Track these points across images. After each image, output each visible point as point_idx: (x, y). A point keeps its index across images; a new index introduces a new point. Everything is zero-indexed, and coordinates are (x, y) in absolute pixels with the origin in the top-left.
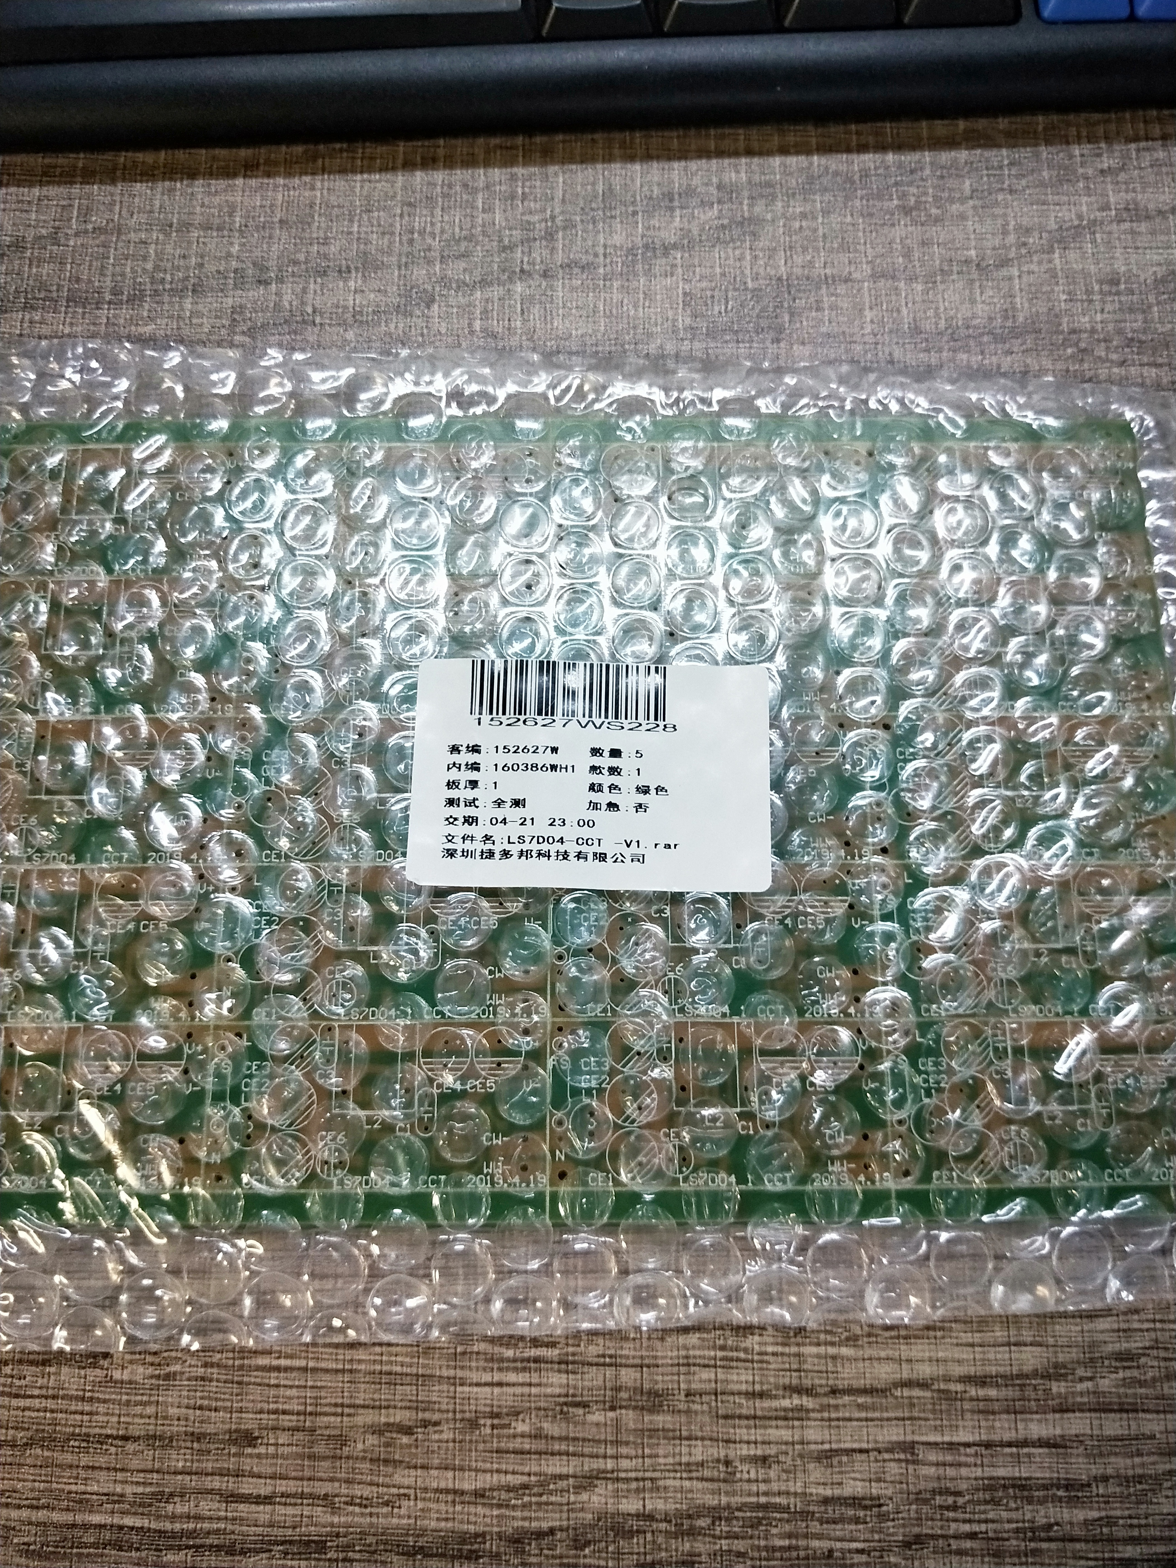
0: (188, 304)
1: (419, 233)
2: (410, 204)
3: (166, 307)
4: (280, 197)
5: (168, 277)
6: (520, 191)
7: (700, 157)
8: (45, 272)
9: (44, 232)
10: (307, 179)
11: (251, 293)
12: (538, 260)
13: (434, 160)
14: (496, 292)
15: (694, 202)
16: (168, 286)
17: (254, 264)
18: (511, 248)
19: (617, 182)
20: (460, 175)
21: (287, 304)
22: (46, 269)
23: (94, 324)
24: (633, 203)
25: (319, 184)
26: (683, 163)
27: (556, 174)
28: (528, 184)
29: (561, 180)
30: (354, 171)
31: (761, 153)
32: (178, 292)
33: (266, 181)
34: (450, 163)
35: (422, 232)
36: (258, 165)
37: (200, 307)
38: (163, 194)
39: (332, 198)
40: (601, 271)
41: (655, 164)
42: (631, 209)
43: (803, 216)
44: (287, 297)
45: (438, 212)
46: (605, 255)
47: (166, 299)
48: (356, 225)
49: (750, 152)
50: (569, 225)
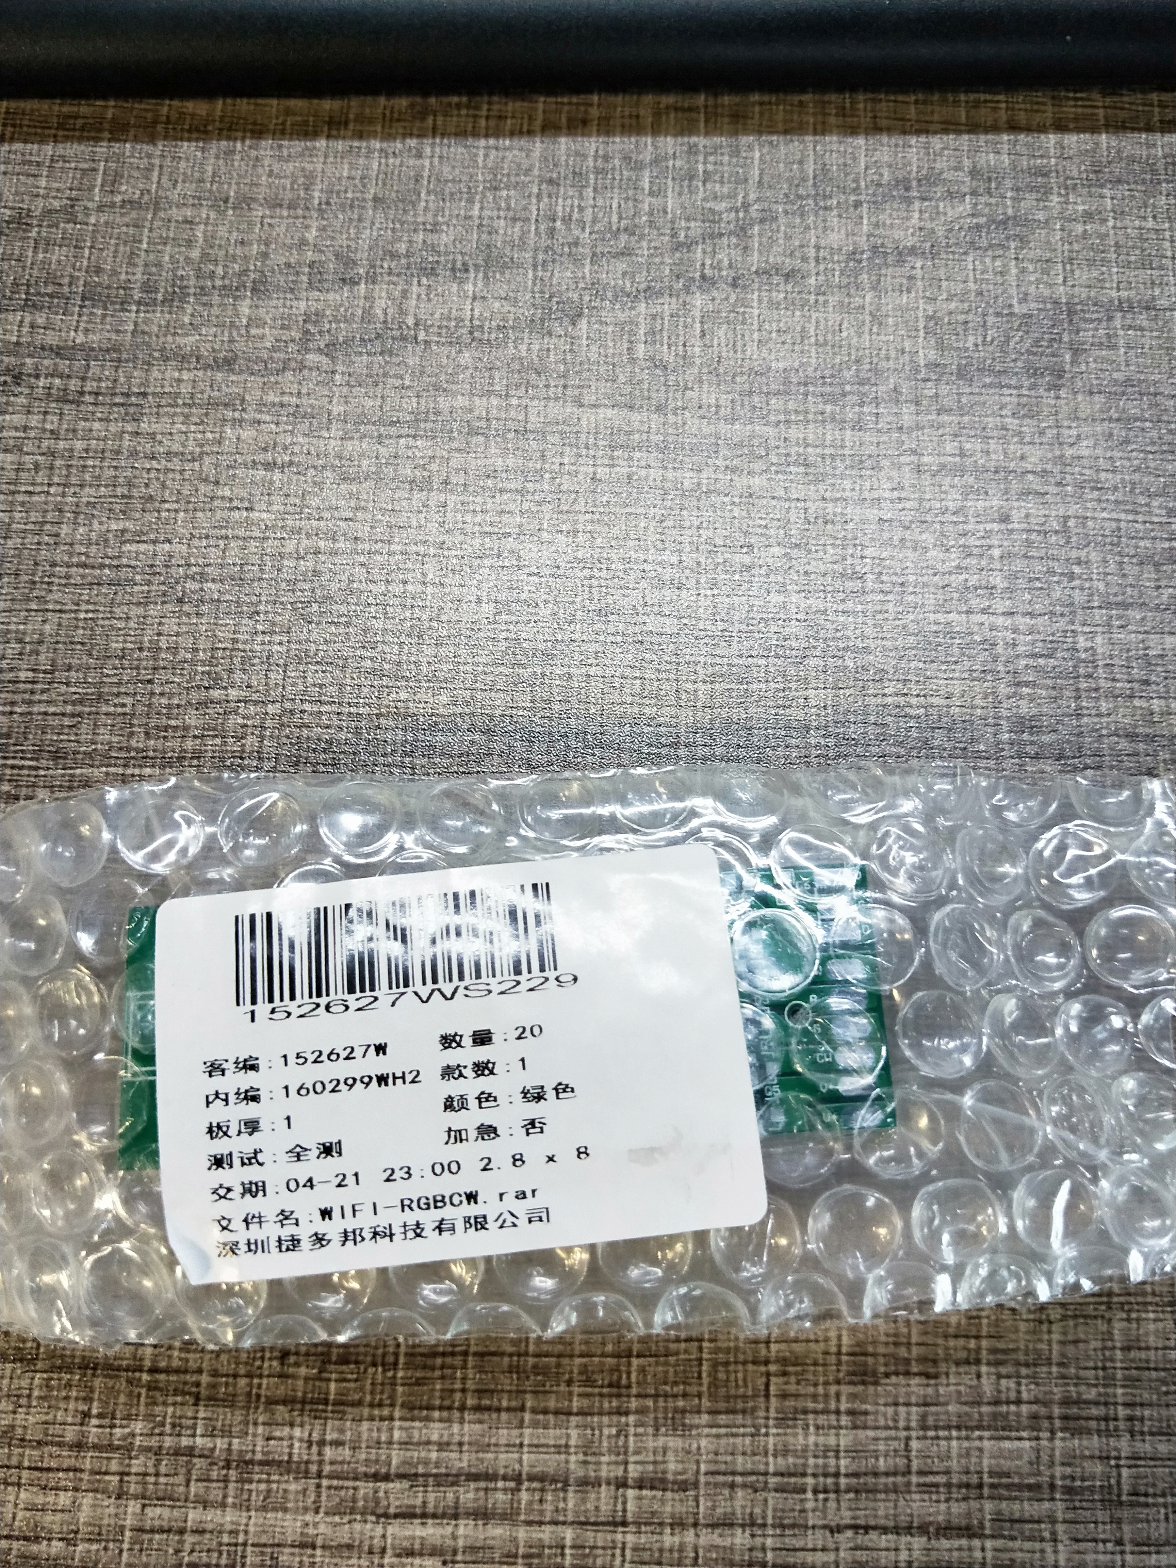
0: (245, 308)
1: (563, 220)
2: (551, 182)
3: (215, 311)
4: (375, 166)
5: (220, 271)
6: (701, 167)
7: (946, 131)
8: (54, 258)
9: (56, 204)
10: (412, 142)
11: (331, 296)
12: (726, 262)
13: (585, 122)
14: (667, 306)
15: (939, 191)
16: (218, 283)
17: (337, 256)
18: (689, 245)
19: (833, 161)
20: (619, 144)
21: (379, 312)
22: (57, 255)
23: (118, 332)
24: (856, 190)
25: (428, 150)
26: (923, 139)
27: (750, 148)
28: (711, 159)
29: (757, 155)
30: (475, 134)
31: (1028, 130)
32: (233, 291)
33: (356, 144)
34: (606, 127)
35: (567, 220)
36: (346, 123)
37: (262, 312)
38: (217, 157)
39: (446, 169)
40: (812, 281)
41: (885, 139)
42: (853, 198)
43: (1088, 216)
44: (380, 304)
45: (589, 192)
46: (817, 261)
47: (216, 299)
48: (477, 206)
49: (1013, 127)
50: (767, 218)
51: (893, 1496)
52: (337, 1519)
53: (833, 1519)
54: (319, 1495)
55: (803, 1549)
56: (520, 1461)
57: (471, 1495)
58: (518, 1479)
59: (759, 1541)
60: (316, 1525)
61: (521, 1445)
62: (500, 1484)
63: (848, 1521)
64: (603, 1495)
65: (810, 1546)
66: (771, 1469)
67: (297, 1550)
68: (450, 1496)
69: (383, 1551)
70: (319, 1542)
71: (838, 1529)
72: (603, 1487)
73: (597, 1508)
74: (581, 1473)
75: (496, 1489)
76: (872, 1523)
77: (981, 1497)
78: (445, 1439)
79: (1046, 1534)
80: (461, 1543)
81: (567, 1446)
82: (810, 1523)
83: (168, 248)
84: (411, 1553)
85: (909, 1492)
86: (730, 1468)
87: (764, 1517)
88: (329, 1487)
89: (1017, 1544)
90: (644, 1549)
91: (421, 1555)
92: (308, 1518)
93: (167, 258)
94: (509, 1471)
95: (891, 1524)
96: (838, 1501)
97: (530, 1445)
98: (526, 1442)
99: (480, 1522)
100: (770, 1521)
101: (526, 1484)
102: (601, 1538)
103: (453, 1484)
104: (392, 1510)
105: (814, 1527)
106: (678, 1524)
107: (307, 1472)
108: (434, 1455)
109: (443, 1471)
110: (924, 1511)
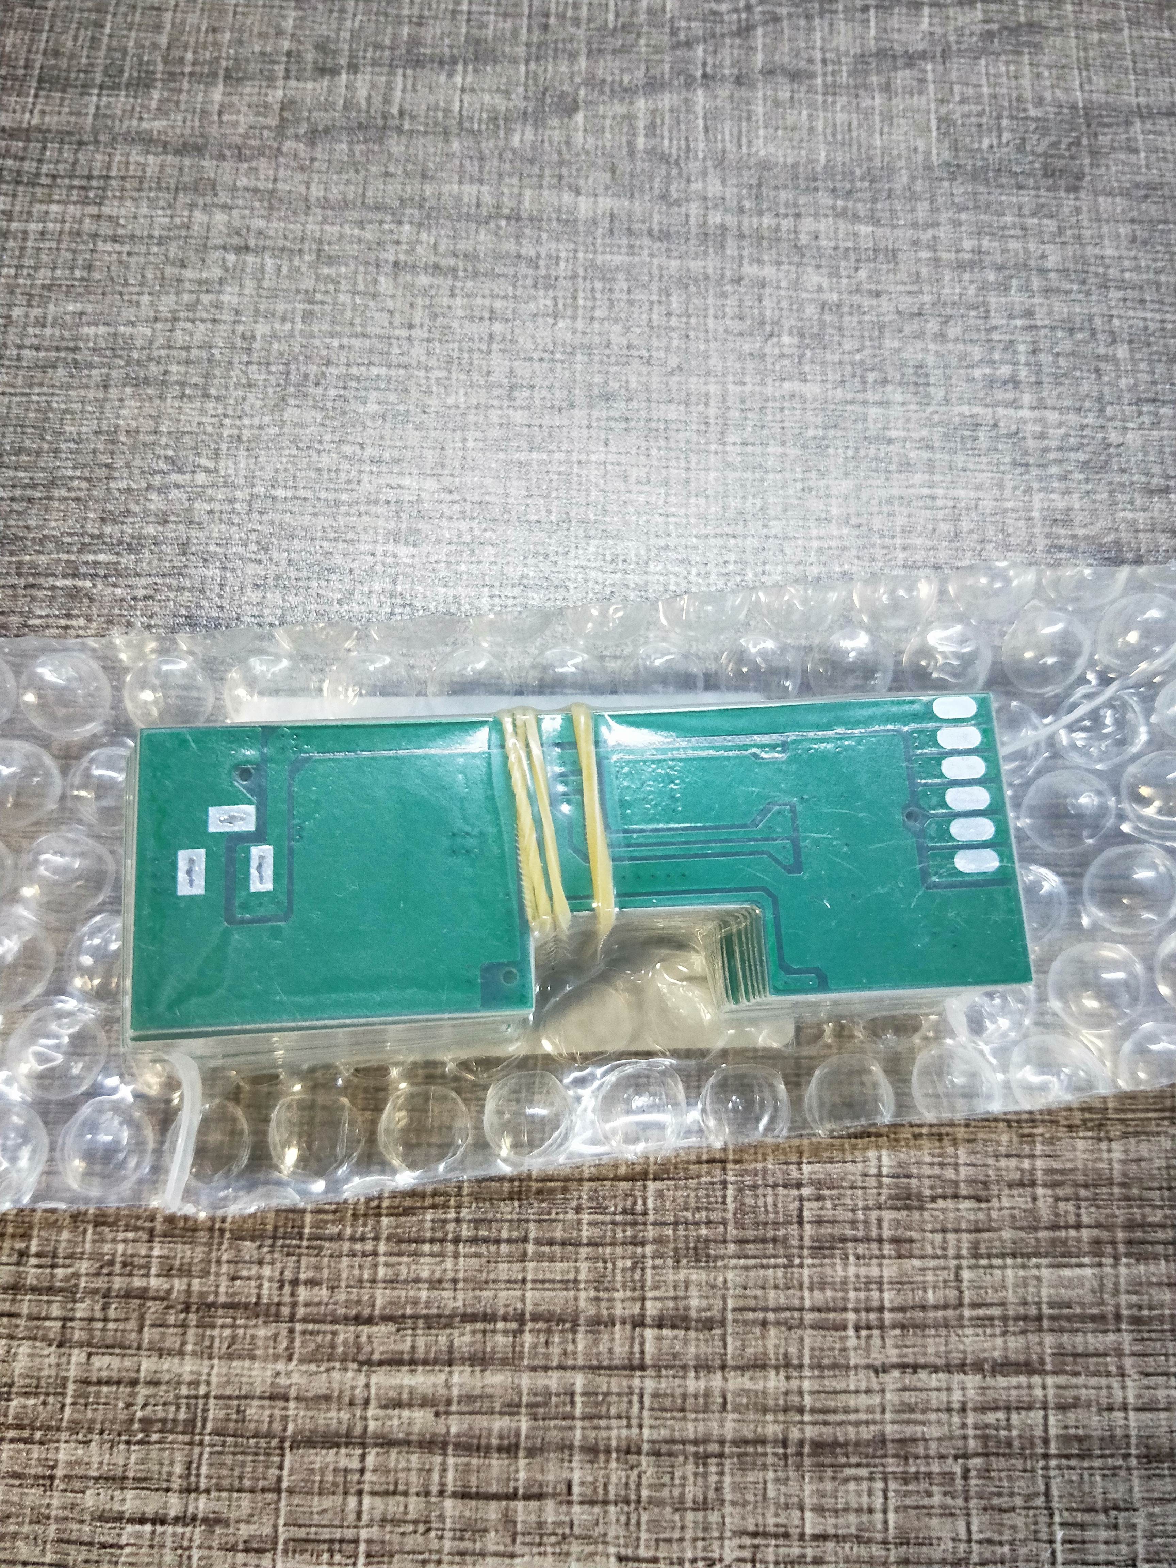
51: (943, 1332)
52: (313, 1367)
53: (877, 1358)
54: (292, 1341)
55: (846, 1392)
56: (523, 1299)
57: (467, 1338)
58: (521, 1319)
59: (794, 1384)
60: (288, 1374)
61: (524, 1281)
62: (500, 1325)
63: (895, 1360)
64: (617, 1336)
65: (852, 1387)
66: (807, 1304)
67: (267, 1403)
68: (443, 1340)
69: (367, 1402)
70: (293, 1393)
71: (885, 1369)
72: (618, 1327)
73: (610, 1351)
74: (592, 1312)
75: (494, 1331)
76: (922, 1360)
77: (1040, 1330)
78: (437, 1275)
79: (1113, 1369)
80: (455, 1392)
81: (576, 1281)
82: (852, 1363)
83: (133, 34)
84: (398, 1404)
85: (962, 1327)
86: (762, 1304)
87: (801, 1357)
88: (304, 1333)
89: (1081, 1380)
90: (665, 1395)
91: (410, 1406)
92: (280, 1366)
93: (131, 44)
94: (511, 1310)
95: (941, 1362)
96: (883, 1338)
97: (534, 1281)
98: (529, 1277)
99: (478, 1369)
100: (807, 1361)
101: (529, 1326)
102: (616, 1383)
103: (445, 1327)
104: (376, 1357)
105: (856, 1367)
106: (703, 1366)
107: (277, 1315)
108: (424, 1295)
109: (435, 1311)
110: (976, 1347)
